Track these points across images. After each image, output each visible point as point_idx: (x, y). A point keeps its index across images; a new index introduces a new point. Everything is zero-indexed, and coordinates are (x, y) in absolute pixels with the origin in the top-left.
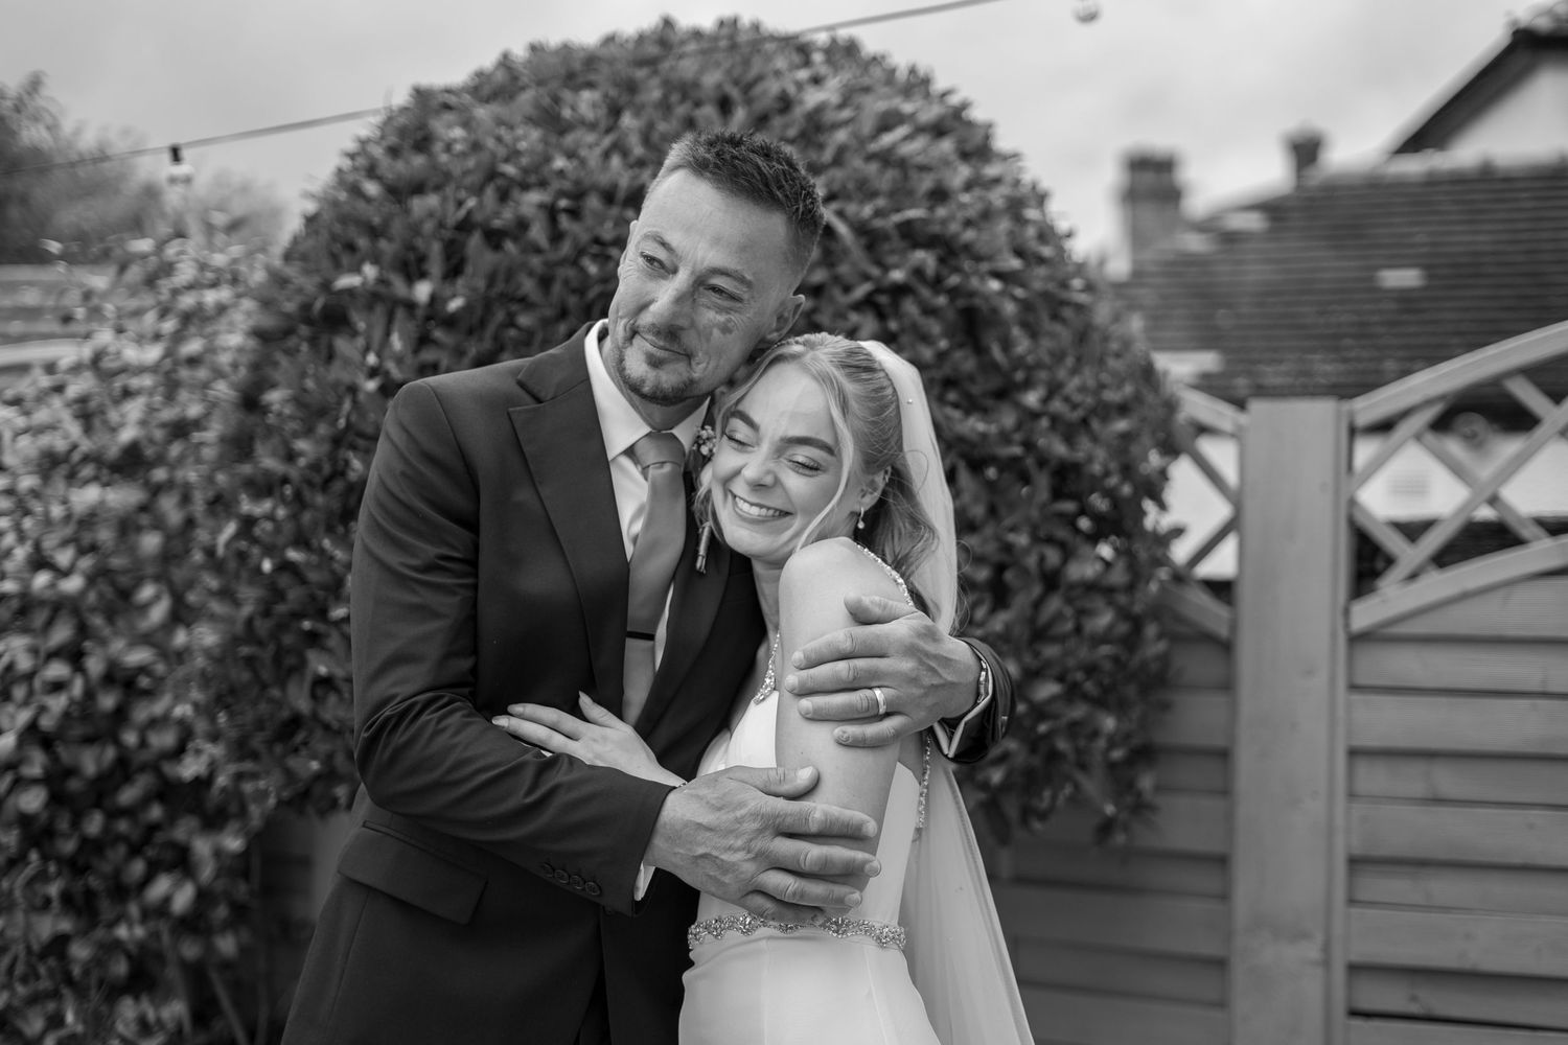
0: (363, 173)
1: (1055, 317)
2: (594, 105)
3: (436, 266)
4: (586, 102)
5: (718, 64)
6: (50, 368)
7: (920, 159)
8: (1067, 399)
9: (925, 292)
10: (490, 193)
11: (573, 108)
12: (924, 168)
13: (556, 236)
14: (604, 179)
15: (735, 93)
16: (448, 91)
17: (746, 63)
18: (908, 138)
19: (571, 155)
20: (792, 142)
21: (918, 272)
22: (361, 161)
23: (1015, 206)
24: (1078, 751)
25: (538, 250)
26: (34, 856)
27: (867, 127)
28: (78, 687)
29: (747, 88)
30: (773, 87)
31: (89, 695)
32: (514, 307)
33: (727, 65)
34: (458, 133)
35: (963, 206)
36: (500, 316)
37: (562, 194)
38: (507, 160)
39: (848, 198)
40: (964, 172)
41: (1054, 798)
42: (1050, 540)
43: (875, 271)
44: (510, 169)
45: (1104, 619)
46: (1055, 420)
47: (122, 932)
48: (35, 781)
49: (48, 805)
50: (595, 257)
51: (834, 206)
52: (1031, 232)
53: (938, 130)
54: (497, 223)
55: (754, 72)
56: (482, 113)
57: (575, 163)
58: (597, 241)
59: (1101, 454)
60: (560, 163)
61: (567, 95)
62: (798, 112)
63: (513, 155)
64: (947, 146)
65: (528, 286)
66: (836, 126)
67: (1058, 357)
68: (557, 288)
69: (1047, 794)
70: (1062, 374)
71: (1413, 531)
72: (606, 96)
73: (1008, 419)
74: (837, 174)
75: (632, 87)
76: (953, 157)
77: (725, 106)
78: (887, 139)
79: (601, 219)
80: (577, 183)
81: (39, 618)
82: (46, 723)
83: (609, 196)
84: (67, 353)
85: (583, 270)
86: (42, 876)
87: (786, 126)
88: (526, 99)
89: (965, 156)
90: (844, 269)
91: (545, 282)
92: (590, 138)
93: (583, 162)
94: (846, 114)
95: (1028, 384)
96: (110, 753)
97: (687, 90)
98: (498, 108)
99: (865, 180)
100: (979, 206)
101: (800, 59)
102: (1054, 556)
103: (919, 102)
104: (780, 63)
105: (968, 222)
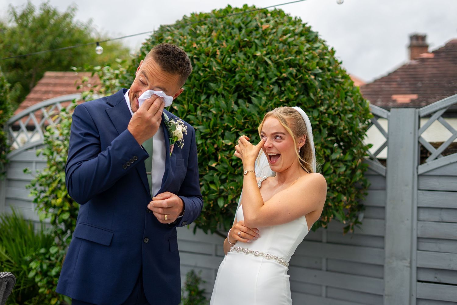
0: (145, 49)
1: (332, 86)
2: (205, 30)
4: (203, 29)
5: (240, 18)
6: (73, 101)
7: (294, 43)
8: (333, 109)
9: (292, 79)
11: (200, 31)
12: (296, 45)
14: (206, 50)
15: (243, 26)
16: (169, 26)
17: (247, 17)
18: (290, 37)
19: (198, 43)
20: (258, 39)
21: (291, 74)
22: (146, 46)
23: (322, 56)
24: (335, 206)
26: (69, 232)
27: (280, 34)
29: (246, 25)
30: (254, 24)
33: (241, 18)
34: (170, 37)
35: (305, 56)
37: (195, 54)
38: (181, 45)
39: (273, 54)
40: (308, 46)
41: (328, 219)
42: (327, 147)
43: (279, 74)
45: (342, 169)
46: (329, 114)
48: (67, 211)
49: (70, 217)
50: (203, 71)
51: (268, 56)
52: (326, 62)
53: (301, 34)
55: (249, 20)
56: (176, 32)
57: (199, 45)
58: (204, 66)
59: (343, 124)
60: (195, 45)
61: (198, 27)
62: (260, 31)
63: (183, 44)
64: (303, 38)
66: (270, 34)
67: (331, 97)
68: (193, 79)
69: (326, 217)
70: (333, 102)
71: (436, 145)
72: (208, 27)
74: (270, 47)
75: (216, 24)
76: (305, 42)
77: (240, 29)
78: (285, 37)
79: (205, 61)
80: (199, 51)
83: (207, 55)
85: (199, 74)
87: (257, 35)
88: (188, 28)
89: (308, 41)
90: (270, 73)
92: (204, 38)
93: (201, 45)
94: (274, 30)
95: (322, 104)
97: (230, 25)
98: (181, 31)
99: (278, 49)
100: (311, 55)
101: (264, 15)
102: (328, 152)
103: (296, 27)
104: (257, 17)
105: (306, 60)
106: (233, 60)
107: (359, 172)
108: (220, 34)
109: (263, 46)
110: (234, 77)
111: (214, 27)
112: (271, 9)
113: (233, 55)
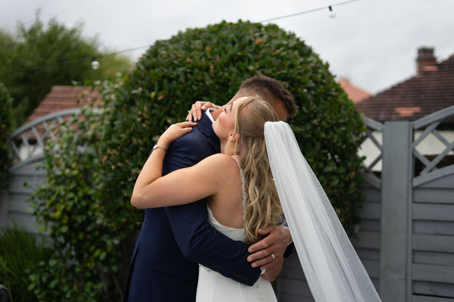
0: (141, 64)
1: (325, 99)
2: (199, 44)
3: (156, 88)
4: (197, 43)
5: (233, 32)
6: (73, 115)
7: (288, 57)
8: (327, 122)
10: (171, 68)
11: (194, 45)
12: (288, 59)
13: (187, 80)
14: (199, 64)
15: (236, 40)
16: (165, 41)
17: (241, 31)
18: (283, 51)
19: (191, 58)
20: (251, 53)
22: (142, 60)
23: (315, 70)
25: (182, 83)
27: (273, 48)
28: (76, 200)
29: (240, 39)
30: (247, 38)
31: (79, 202)
32: (175, 98)
33: (235, 32)
34: (164, 52)
35: (298, 69)
36: (171, 101)
37: (189, 68)
38: (175, 59)
40: (301, 59)
42: (320, 160)
44: (176, 62)
45: (336, 182)
46: (322, 127)
47: (89, 265)
48: (66, 224)
49: (69, 230)
50: (196, 85)
51: (261, 70)
52: (319, 76)
53: (295, 48)
54: (172, 76)
55: (243, 34)
56: (171, 47)
58: (197, 81)
59: (336, 137)
60: (188, 60)
61: (193, 42)
62: (253, 45)
63: (177, 58)
64: (296, 53)
65: (178, 93)
66: (263, 48)
67: (324, 111)
68: (186, 93)
70: (326, 115)
71: (430, 158)
72: (202, 42)
73: (308, 127)
74: (262, 61)
75: (209, 39)
76: (298, 56)
77: (234, 43)
78: (278, 51)
79: (198, 75)
80: (193, 65)
81: (67, 182)
82: (68, 209)
83: (201, 69)
84: (77, 111)
85: (193, 89)
86: (70, 250)
87: (250, 49)
88: (183, 42)
89: (302, 55)
91: (183, 92)
92: (198, 53)
93: (195, 59)
94: (267, 45)
95: (315, 117)
96: (84, 217)
97: (224, 40)
98: (176, 45)
99: (271, 62)
100: (304, 69)
101: (258, 30)
102: (321, 165)
103: (290, 41)
104: (251, 31)
105: (299, 74)
106: (226, 74)
107: (353, 185)
108: (213, 49)
109: (256, 60)
110: (227, 91)
111: (208, 42)
112: (265, 24)
113: (226, 69)
